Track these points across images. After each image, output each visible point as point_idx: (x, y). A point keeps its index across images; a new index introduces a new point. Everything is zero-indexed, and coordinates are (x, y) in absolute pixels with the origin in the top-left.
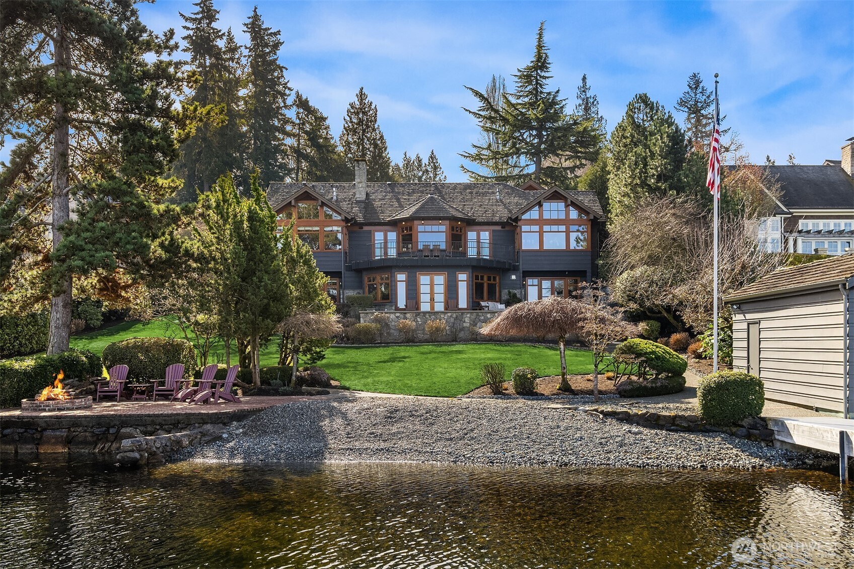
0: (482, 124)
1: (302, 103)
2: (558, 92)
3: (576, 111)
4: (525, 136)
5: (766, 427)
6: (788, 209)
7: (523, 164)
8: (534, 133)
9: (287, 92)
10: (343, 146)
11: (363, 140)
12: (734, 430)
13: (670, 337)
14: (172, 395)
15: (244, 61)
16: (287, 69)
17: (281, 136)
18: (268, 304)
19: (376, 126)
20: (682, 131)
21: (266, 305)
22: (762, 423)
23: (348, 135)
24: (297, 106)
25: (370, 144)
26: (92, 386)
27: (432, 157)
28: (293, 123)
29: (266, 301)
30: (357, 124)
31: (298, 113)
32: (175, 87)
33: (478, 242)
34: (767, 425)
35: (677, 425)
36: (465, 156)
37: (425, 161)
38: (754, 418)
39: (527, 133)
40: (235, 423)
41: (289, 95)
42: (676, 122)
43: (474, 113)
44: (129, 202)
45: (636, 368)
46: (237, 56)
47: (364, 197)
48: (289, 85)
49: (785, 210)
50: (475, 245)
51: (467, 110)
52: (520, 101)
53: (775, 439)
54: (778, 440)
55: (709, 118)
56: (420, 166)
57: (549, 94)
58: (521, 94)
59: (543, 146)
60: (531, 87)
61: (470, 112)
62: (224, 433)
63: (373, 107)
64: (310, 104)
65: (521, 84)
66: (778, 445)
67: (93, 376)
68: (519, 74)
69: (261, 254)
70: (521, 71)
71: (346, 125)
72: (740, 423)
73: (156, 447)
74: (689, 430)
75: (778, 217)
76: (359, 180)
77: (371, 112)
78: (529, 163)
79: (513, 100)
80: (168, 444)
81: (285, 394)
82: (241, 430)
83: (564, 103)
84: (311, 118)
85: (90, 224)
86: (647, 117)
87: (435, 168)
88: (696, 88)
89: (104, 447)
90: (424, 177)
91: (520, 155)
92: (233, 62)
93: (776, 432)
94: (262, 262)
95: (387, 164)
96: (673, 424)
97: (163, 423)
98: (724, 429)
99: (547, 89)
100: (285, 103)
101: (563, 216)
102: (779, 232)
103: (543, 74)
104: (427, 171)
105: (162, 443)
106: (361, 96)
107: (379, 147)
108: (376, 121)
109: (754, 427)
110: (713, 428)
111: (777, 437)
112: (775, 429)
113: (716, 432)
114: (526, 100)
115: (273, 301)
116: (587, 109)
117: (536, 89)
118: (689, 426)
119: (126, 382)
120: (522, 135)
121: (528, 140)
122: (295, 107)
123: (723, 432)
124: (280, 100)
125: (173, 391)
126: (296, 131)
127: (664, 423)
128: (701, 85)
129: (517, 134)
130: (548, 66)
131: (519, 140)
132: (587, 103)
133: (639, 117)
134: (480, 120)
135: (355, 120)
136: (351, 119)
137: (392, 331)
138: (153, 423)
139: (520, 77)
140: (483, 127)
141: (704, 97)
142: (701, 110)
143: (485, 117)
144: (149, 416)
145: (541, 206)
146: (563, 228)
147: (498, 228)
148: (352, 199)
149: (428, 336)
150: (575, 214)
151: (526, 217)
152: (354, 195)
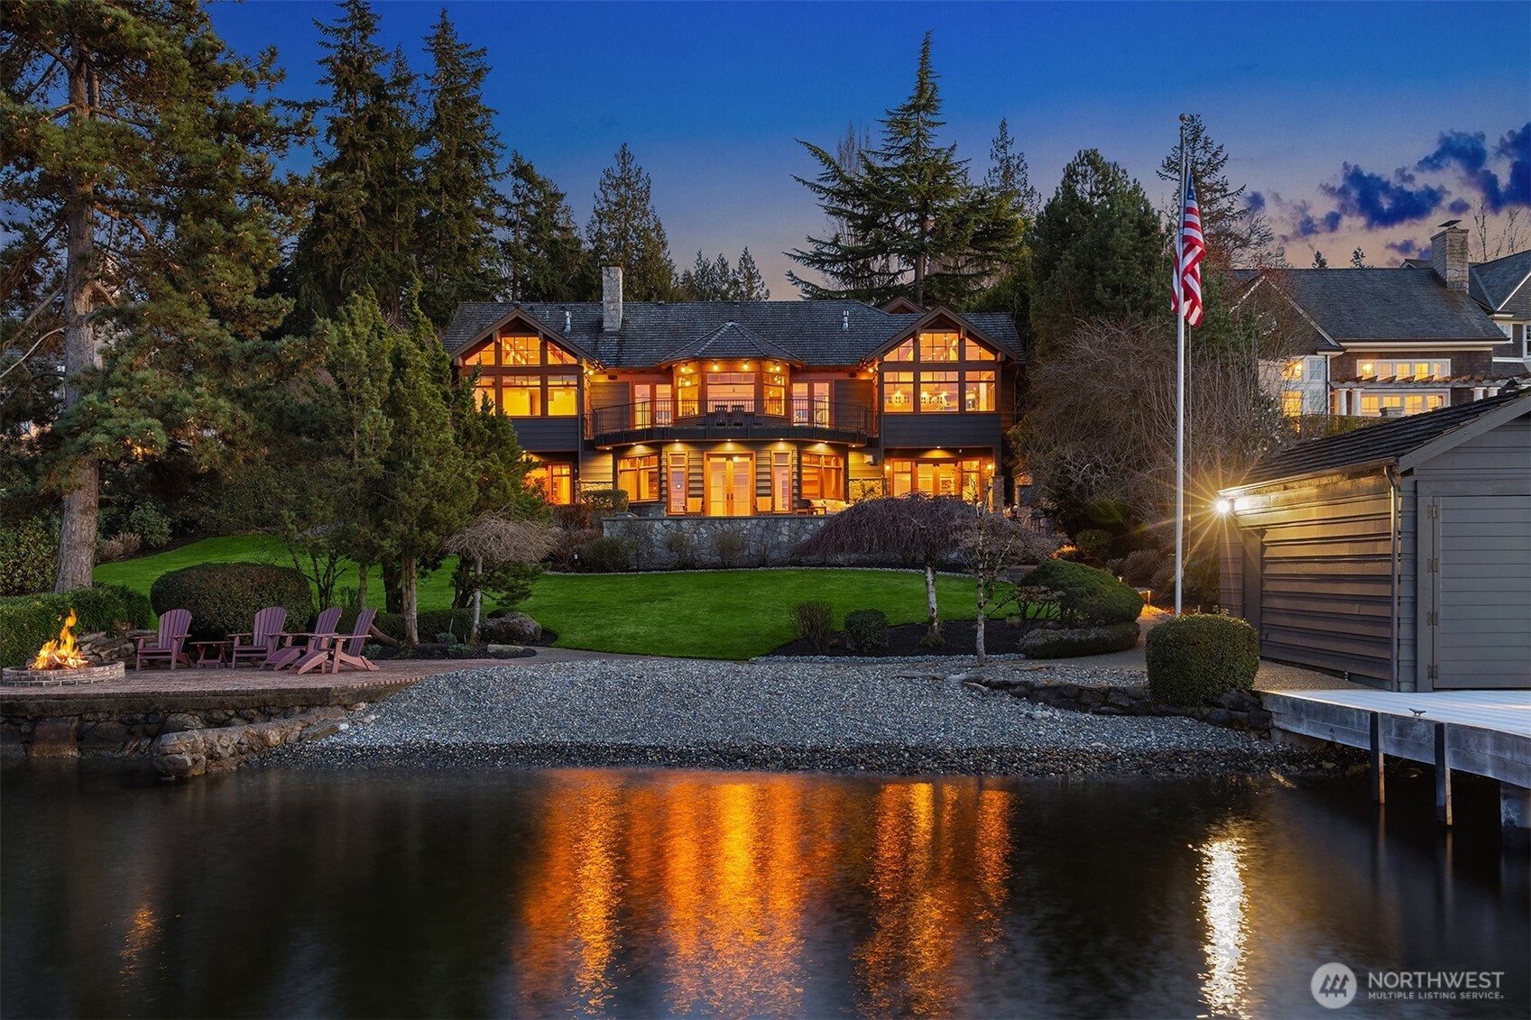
0: (825, 203)
1: (523, 172)
2: (953, 148)
3: (988, 180)
4: (898, 223)
5: (1259, 706)
6: (1338, 342)
7: (894, 268)
8: (914, 217)
9: (497, 151)
10: (593, 242)
11: (626, 230)
12: (1206, 711)
13: (1126, 558)
14: (264, 659)
15: (422, 100)
16: (497, 113)
17: (487, 225)
18: (429, 507)
19: (649, 208)
20: (1156, 213)
21: (426, 507)
22: (1253, 699)
23: (600, 223)
24: (515, 174)
25: (639, 237)
26: (130, 646)
27: (746, 259)
28: (508, 203)
29: (425, 501)
30: (616, 204)
31: (516, 186)
32: (276, 143)
33: (811, 400)
34: (1261, 703)
35: (1112, 705)
36: (795, 257)
37: (734, 265)
38: (1240, 691)
39: (901, 218)
40: (363, 705)
41: (501, 157)
42: (1146, 197)
43: (812, 186)
44: (192, 336)
45: (1058, 608)
46: (410, 92)
47: (618, 325)
48: (500, 140)
49: (1333, 343)
50: (805, 405)
51: (799, 180)
52: (889, 164)
53: (1273, 727)
54: (1278, 729)
55: (1216, 191)
56: (725, 273)
57: (938, 151)
58: (892, 152)
59: (927, 239)
60: (908, 140)
61: (804, 183)
62: (342, 721)
63: (643, 175)
64: (536, 171)
65: (892, 136)
66: (1278, 736)
67: (132, 628)
68: (888, 118)
69: (418, 422)
70: (891, 114)
71: (598, 207)
72: (1215, 699)
73: (222, 747)
74: (1130, 712)
75: (1320, 356)
76: (609, 298)
77: (640, 184)
78: (905, 268)
79: (879, 163)
80: (243, 741)
81: (459, 655)
82: (373, 717)
83: (964, 166)
84: (537, 195)
85: (124, 374)
86: (1098, 189)
87: (750, 277)
88: (1195, 140)
89: (139, 746)
90: (732, 293)
91: (888, 255)
92: (404, 102)
93: (1274, 716)
94: (420, 436)
95: (666, 271)
96: (1105, 703)
97: (240, 705)
98: (1189, 711)
99: (935, 144)
100: (494, 170)
101: (953, 356)
102: (1322, 380)
103: (929, 118)
104: (736, 282)
105: (231, 740)
106: (623, 157)
107: (653, 242)
108: (648, 198)
109: (1238, 706)
110: (1171, 709)
111: (1276, 723)
112: (1274, 709)
113: (1176, 715)
114: (900, 161)
115: (439, 501)
116: (1008, 175)
117: (917, 143)
118: (1131, 705)
119: (186, 639)
120: (892, 221)
121: (903, 230)
122: (510, 176)
123: (1187, 716)
124: (486, 166)
125: (265, 652)
126: (513, 216)
127: (1089, 701)
128: (1203, 135)
129: (884, 220)
130: (937, 104)
131: (887, 228)
132: (1008, 167)
133: (1084, 189)
134: (822, 196)
135: (613, 199)
136: (606, 195)
137: (656, 550)
138: (222, 706)
139: (890, 124)
140: (825, 208)
141: (1209, 155)
142: (1201, 177)
143: (828, 191)
144: (215, 694)
145: (916, 341)
146: (954, 376)
147: (844, 376)
148: (597, 327)
149: (717, 559)
150: (975, 352)
151: (891, 357)
152: (600, 322)
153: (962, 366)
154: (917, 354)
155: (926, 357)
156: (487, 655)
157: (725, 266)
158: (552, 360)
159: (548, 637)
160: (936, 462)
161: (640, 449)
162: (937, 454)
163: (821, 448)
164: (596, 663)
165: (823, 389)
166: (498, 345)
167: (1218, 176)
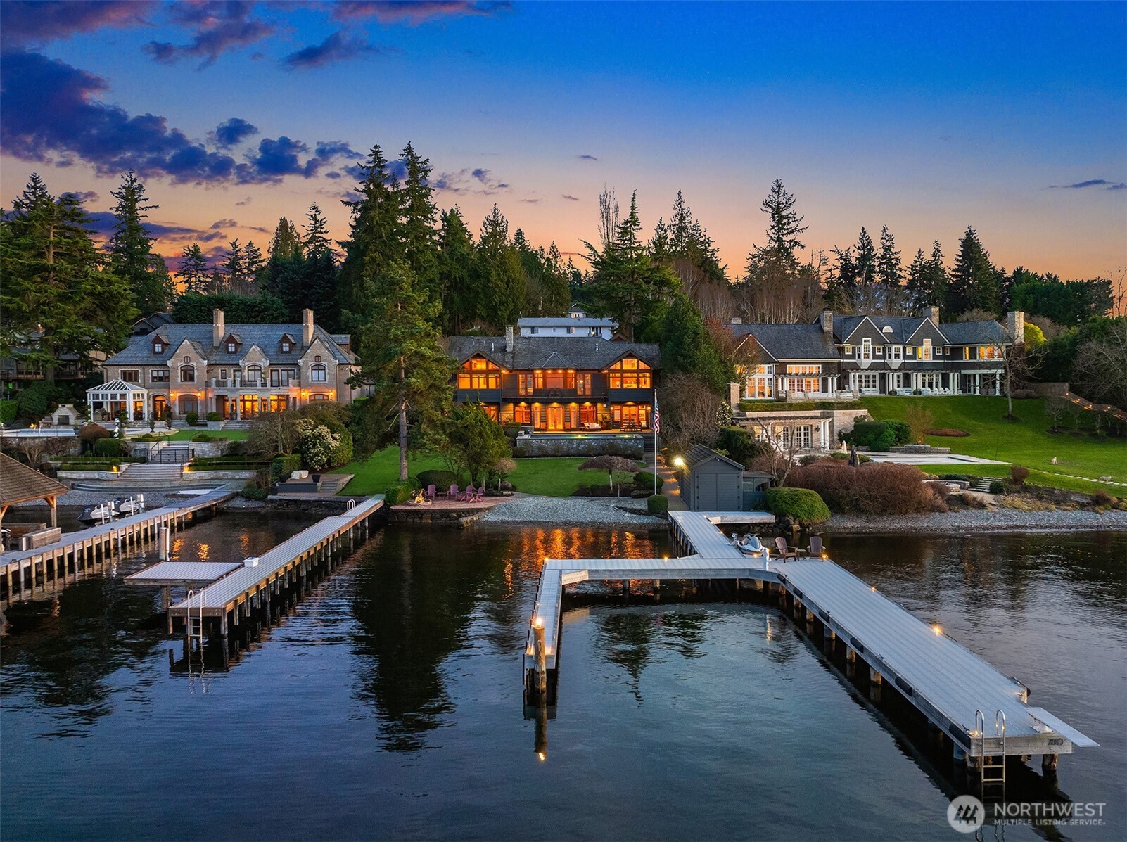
6: (778, 359)
33: (584, 383)
47: (512, 349)
49: (776, 360)
50: (582, 386)
60: (627, 237)
62: (485, 515)
75: (771, 365)
88: (779, 191)
101: (635, 368)
102: (772, 374)
106: (495, 210)
117: (630, 239)
119: (435, 492)
125: (454, 496)
145: (622, 362)
146: (635, 375)
147: (596, 372)
148: (503, 350)
149: (553, 452)
150: (643, 366)
151: (613, 367)
152: (505, 347)
153: (638, 371)
154: (622, 367)
155: (625, 368)
156: (502, 495)
157: (542, 250)
158: (490, 367)
159: (514, 488)
160: (630, 406)
161: (523, 404)
162: (630, 403)
163: (587, 404)
164: (531, 499)
165: (588, 377)
166: (471, 363)
167: (791, 210)
